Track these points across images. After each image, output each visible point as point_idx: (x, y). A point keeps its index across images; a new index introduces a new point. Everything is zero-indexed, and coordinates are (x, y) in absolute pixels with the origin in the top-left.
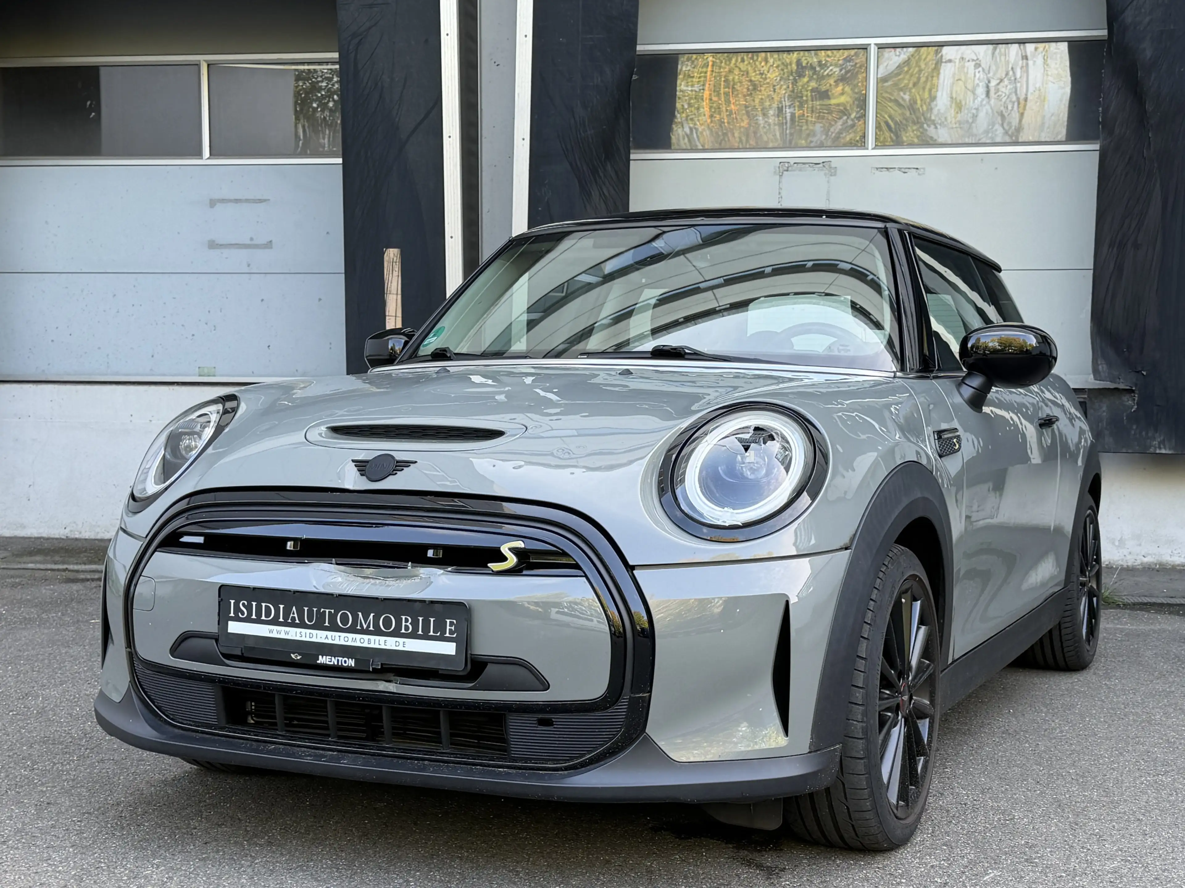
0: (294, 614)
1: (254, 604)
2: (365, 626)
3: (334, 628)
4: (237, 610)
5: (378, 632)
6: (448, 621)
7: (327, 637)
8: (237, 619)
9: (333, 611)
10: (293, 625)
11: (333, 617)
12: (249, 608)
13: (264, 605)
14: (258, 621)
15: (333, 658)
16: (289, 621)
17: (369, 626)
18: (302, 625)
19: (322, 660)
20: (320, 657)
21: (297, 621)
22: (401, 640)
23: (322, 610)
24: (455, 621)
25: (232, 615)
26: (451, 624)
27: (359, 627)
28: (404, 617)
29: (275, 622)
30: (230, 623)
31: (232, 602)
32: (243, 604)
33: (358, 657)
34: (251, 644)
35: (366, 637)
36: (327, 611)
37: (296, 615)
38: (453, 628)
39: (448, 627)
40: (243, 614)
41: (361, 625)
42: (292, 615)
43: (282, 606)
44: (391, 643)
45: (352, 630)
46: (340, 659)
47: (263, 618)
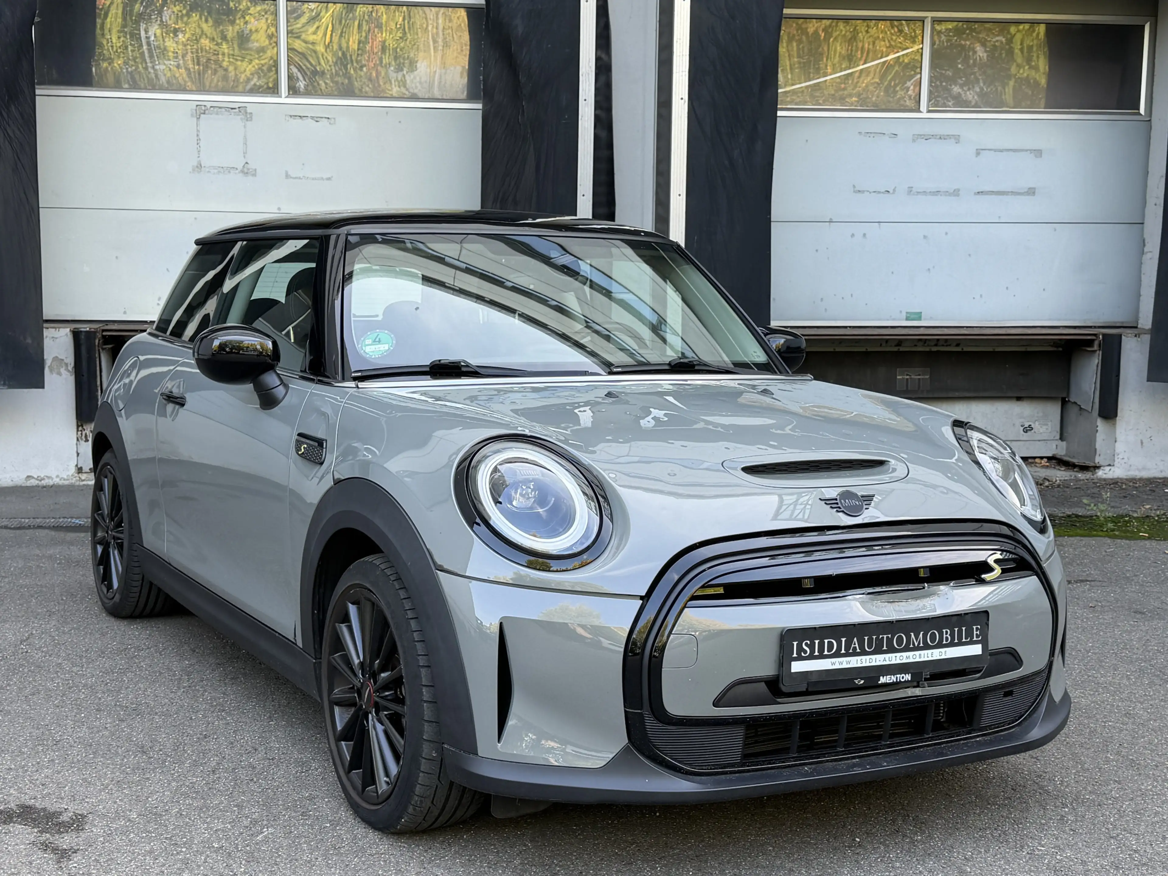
0: (855, 644)
1: (817, 642)
2: (916, 644)
3: (891, 650)
4: (800, 649)
5: (927, 647)
6: (975, 627)
7: (885, 660)
8: (800, 658)
9: (890, 636)
10: (855, 654)
11: (890, 641)
12: (812, 647)
13: (826, 641)
14: (822, 656)
15: (892, 676)
16: (851, 651)
17: (919, 643)
18: (864, 653)
19: (883, 680)
20: (881, 678)
21: (858, 650)
22: (943, 650)
23: (881, 636)
24: (979, 627)
25: (795, 655)
26: (977, 629)
27: (911, 646)
28: (944, 631)
29: (838, 654)
30: (793, 663)
31: (795, 643)
32: (806, 644)
33: (912, 671)
34: (814, 679)
35: (917, 653)
36: (885, 636)
37: (857, 645)
38: (978, 632)
39: (975, 633)
40: (805, 652)
41: (914, 644)
42: (853, 646)
43: (843, 640)
44: (936, 654)
45: (907, 649)
46: (898, 676)
47: (826, 653)
